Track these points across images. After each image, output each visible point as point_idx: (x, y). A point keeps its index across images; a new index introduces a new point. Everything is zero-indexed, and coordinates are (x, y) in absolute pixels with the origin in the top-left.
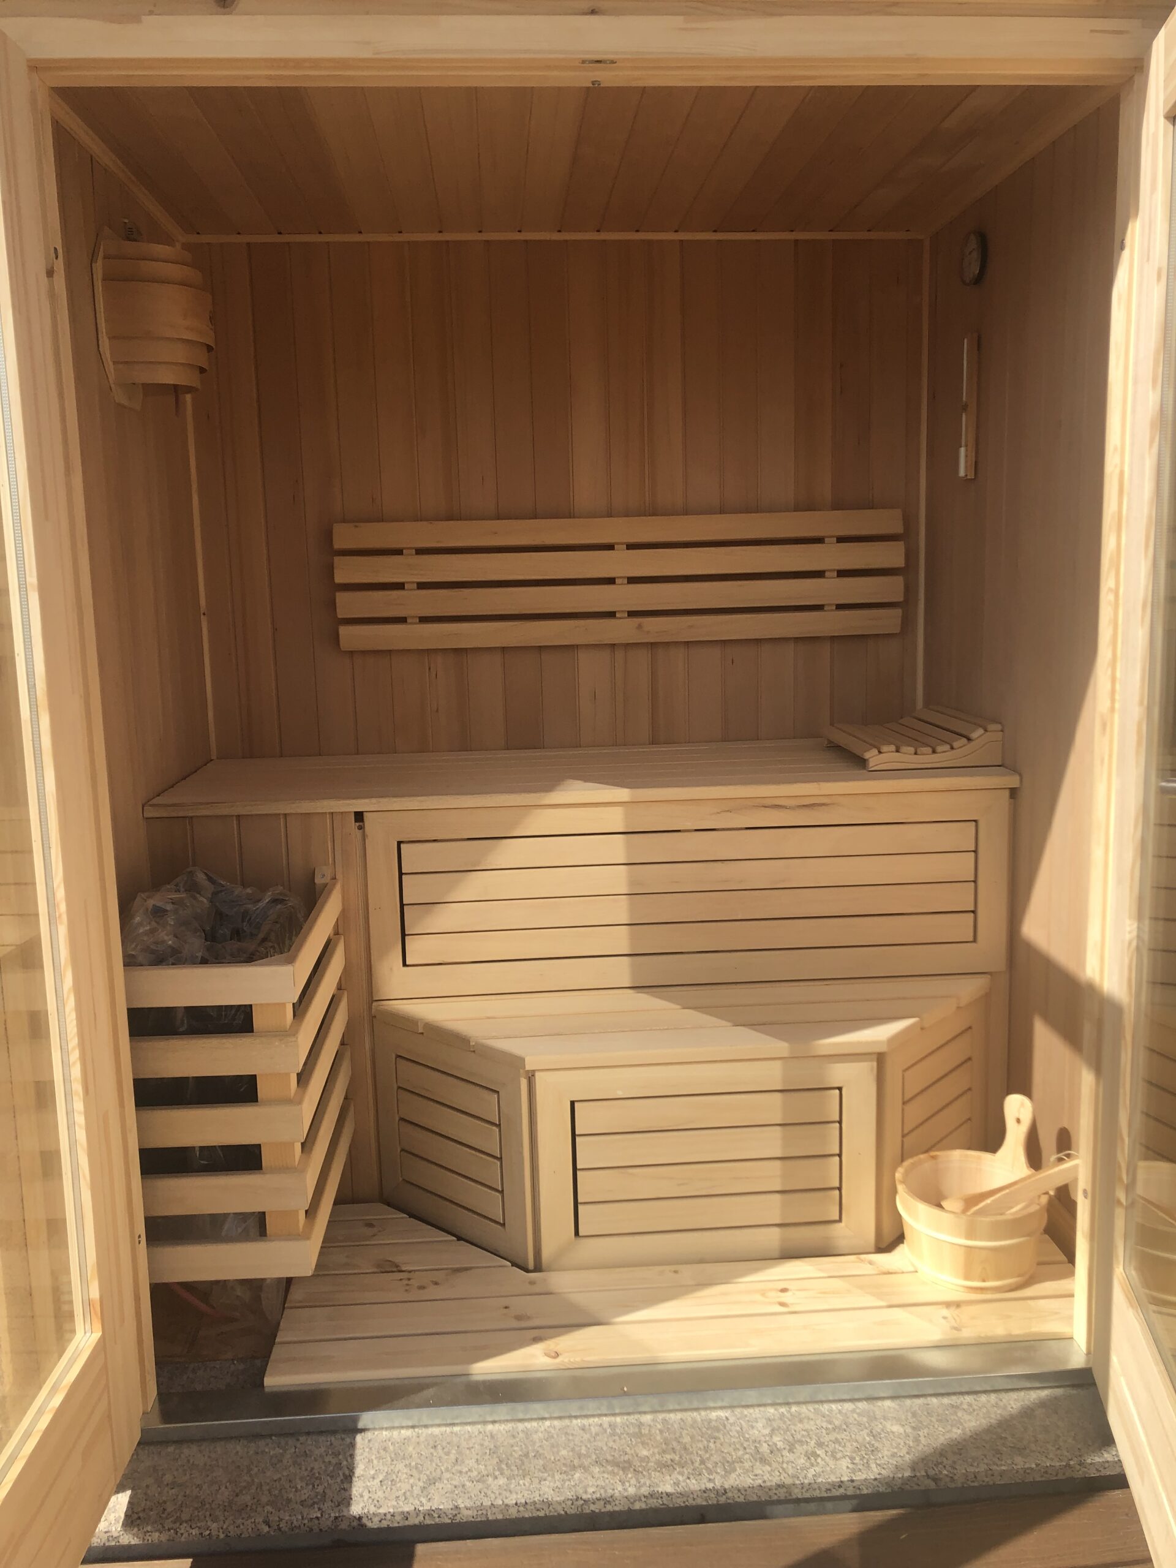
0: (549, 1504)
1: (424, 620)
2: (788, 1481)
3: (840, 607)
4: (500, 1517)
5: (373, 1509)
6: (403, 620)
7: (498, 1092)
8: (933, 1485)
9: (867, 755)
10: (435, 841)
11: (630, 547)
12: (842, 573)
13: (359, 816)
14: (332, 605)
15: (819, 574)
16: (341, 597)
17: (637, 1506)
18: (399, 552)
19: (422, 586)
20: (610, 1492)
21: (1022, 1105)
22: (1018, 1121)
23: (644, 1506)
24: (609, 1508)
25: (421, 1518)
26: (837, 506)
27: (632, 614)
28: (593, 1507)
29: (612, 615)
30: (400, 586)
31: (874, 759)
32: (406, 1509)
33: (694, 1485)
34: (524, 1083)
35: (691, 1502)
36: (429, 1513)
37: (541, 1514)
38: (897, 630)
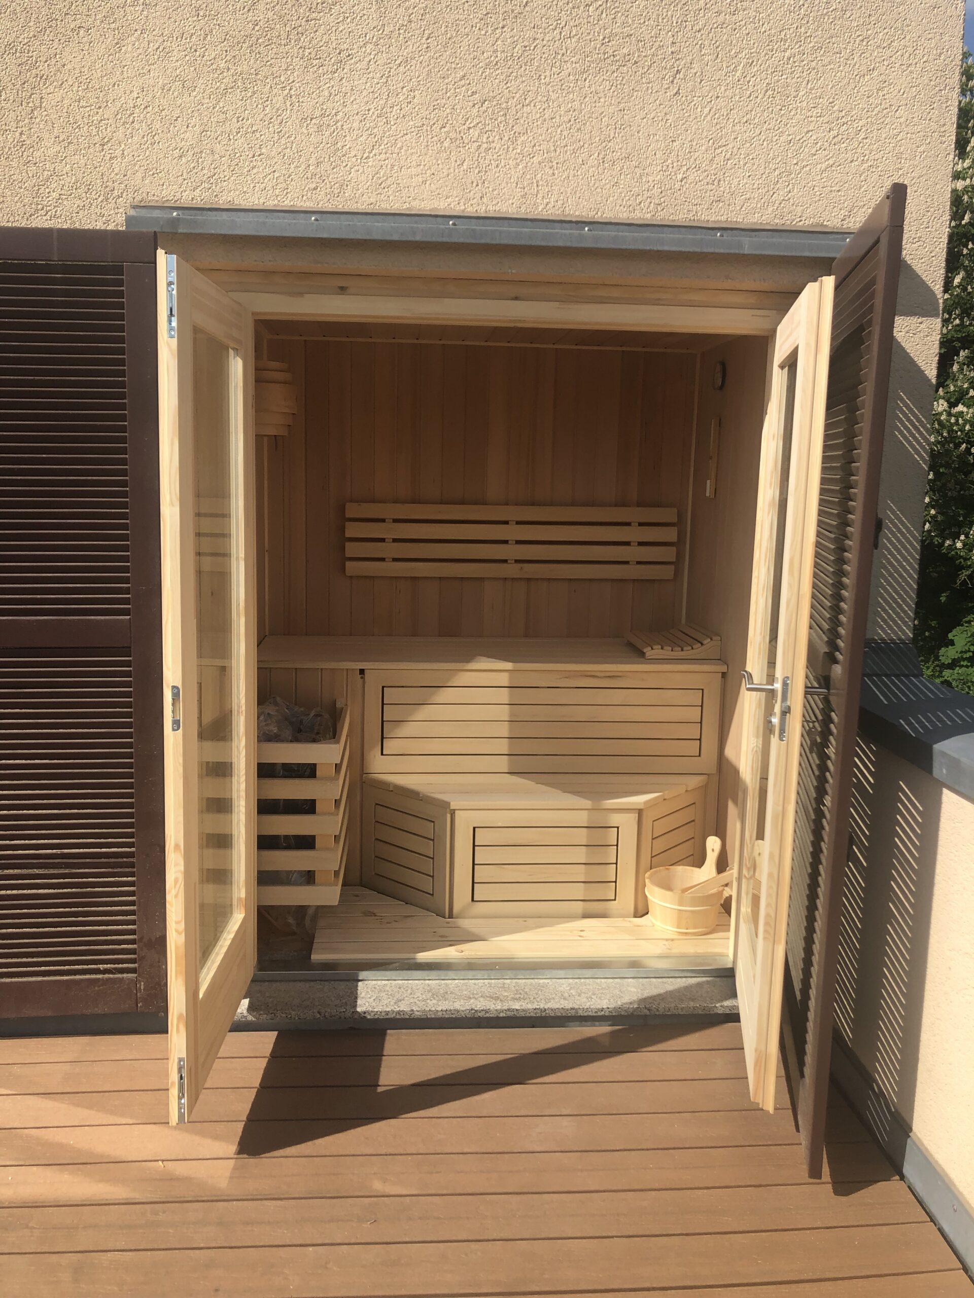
0: (458, 1011)
1: (395, 560)
2: (576, 1007)
3: (639, 563)
4: (433, 1016)
5: (371, 1009)
6: (383, 560)
7: (434, 822)
8: (648, 1013)
9: (645, 651)
10: (403, 687)
11: (518, 523)
12: (641, 544)
13: (362, 672)
14: (343, 549)
15: (627, 544)
16: (348, 545)
17: (502, 1015)
18: (383, 520)
19: (395, 540)
20: (488, 1008)
21: (715, 842)
22: (713, 850)
23: (504, 1015)
24: (487, 1015)
25: (394, 1014)
26: (639, 504)
27: (517, 561)
28: (479, 1014)
29: (505, 561)
30: (383, 540)
31: (649, 652)
32: (387, 1010)
33: (530, 1006)
34: (449, 816)
35: (528, 1015)
36: (399, 1012)
37: (454, 1016)
38: (671, 577)
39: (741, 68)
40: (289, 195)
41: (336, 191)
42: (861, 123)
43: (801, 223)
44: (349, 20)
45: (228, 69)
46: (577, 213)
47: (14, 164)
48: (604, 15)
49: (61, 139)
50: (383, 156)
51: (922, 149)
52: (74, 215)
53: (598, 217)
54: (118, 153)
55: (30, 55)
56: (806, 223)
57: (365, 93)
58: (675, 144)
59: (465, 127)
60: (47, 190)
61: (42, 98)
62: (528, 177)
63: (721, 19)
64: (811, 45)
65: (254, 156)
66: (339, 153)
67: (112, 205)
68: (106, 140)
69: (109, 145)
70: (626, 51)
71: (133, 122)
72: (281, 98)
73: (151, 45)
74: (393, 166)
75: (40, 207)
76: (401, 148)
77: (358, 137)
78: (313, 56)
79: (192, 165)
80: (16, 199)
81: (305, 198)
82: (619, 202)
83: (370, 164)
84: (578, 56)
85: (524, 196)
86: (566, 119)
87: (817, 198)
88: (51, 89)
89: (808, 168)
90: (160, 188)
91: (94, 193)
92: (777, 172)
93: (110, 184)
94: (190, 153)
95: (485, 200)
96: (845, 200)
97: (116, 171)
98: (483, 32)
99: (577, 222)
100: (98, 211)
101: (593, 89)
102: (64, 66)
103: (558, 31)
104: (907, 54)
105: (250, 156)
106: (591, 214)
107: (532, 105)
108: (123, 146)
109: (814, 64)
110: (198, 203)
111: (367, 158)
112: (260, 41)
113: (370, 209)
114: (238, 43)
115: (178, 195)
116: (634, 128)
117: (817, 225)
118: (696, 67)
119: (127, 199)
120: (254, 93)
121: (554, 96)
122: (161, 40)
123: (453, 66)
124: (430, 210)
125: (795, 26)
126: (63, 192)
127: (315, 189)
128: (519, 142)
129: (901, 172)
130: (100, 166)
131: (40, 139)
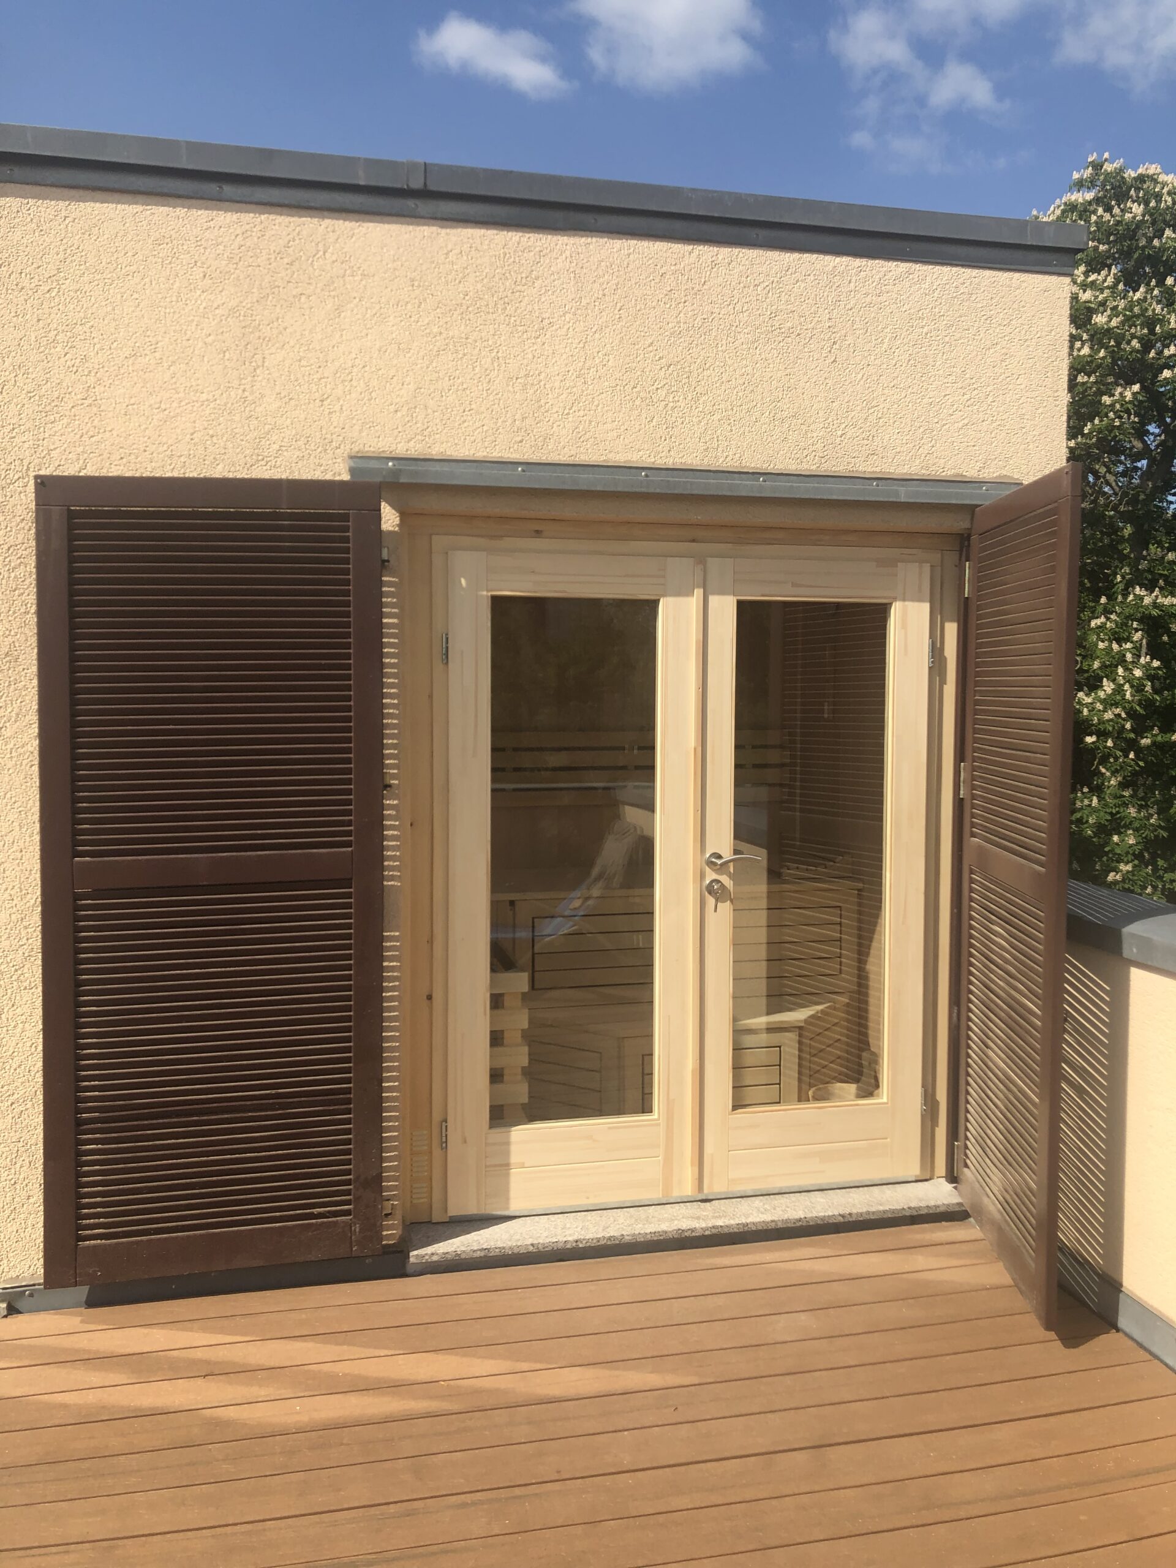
39: (886, 341)
40: (497, 447)
41: (540, 444)
42: (989, 389)
43: (944, 474)
44: (550, 293)
45: (441, 333)
46: (752, 466)
47: (237, 418)
48: (770, 294)
49: (282, 395)
50: (582, 413)
51: (1040, 411)
52: (293, 465)
53: (771, 468)
54: (337, 408)
55: (254, 318)
56: (948, 473)
57: (564, 356)
58: (834, 404)
59: (654, 387)
60: (268, 442)
61: (264, 358)
62: (710, 432)
63: (868, 299)
64: (945, 322)
65: (464, 411)
66: (543, 410)
67: (331, 455)
68: (325, 396)
69: (329, 400)
70: (789, 325)
71: (351, 380)
72: (489, 360)
73: (369, 311)
74: (590, 422)
75: (260, 458)
76: (598, 406)
77: (559, 395)
78: (518, 323)
79: (407, 419)
80: (238, 450)
81: (511, 450)
82: (788, 455)
83: (570, 419)
84: (749, 328)
85: (706, 450)
86: (741, 382)
87: (957, 452)
88: (273, 350)
89: (947, 426)
90: (376, 440)
91: (313, 444)
92: (922, 429)
93: (328, 436)
94: (405, 408)
95: (672, 453)
96: (980, 454)
97: (335, 424)
98: (668, 306)
99: (753, 473)
100: (317, 461)
101: (763, 356)
102: (285, 329)
103: (731, 306)
104: (1024, 331)
105: (462, 411)
106: (765, 466)
107: (711, 369)
108: (341, 402)
109: (947, 339)
110: (412, 453)
111: (568, 414)
112: (470, 309)
113: (570, 461)
114: (450, 310)
115: (393, 447)
116: (800, 391)
117: (958, 475)
118: (850, 340)
119: (346, 450)
120: (464, 355)
121: (730, 362)
122: (378, 307)
123: (642, 334)
124: (625, 462)
125: (930, 306)
126: (283, 444)
127: (521, 441)
128: (701, 402)
129: (1024, 430)
130: (319, 420)
131: (262, 396)
